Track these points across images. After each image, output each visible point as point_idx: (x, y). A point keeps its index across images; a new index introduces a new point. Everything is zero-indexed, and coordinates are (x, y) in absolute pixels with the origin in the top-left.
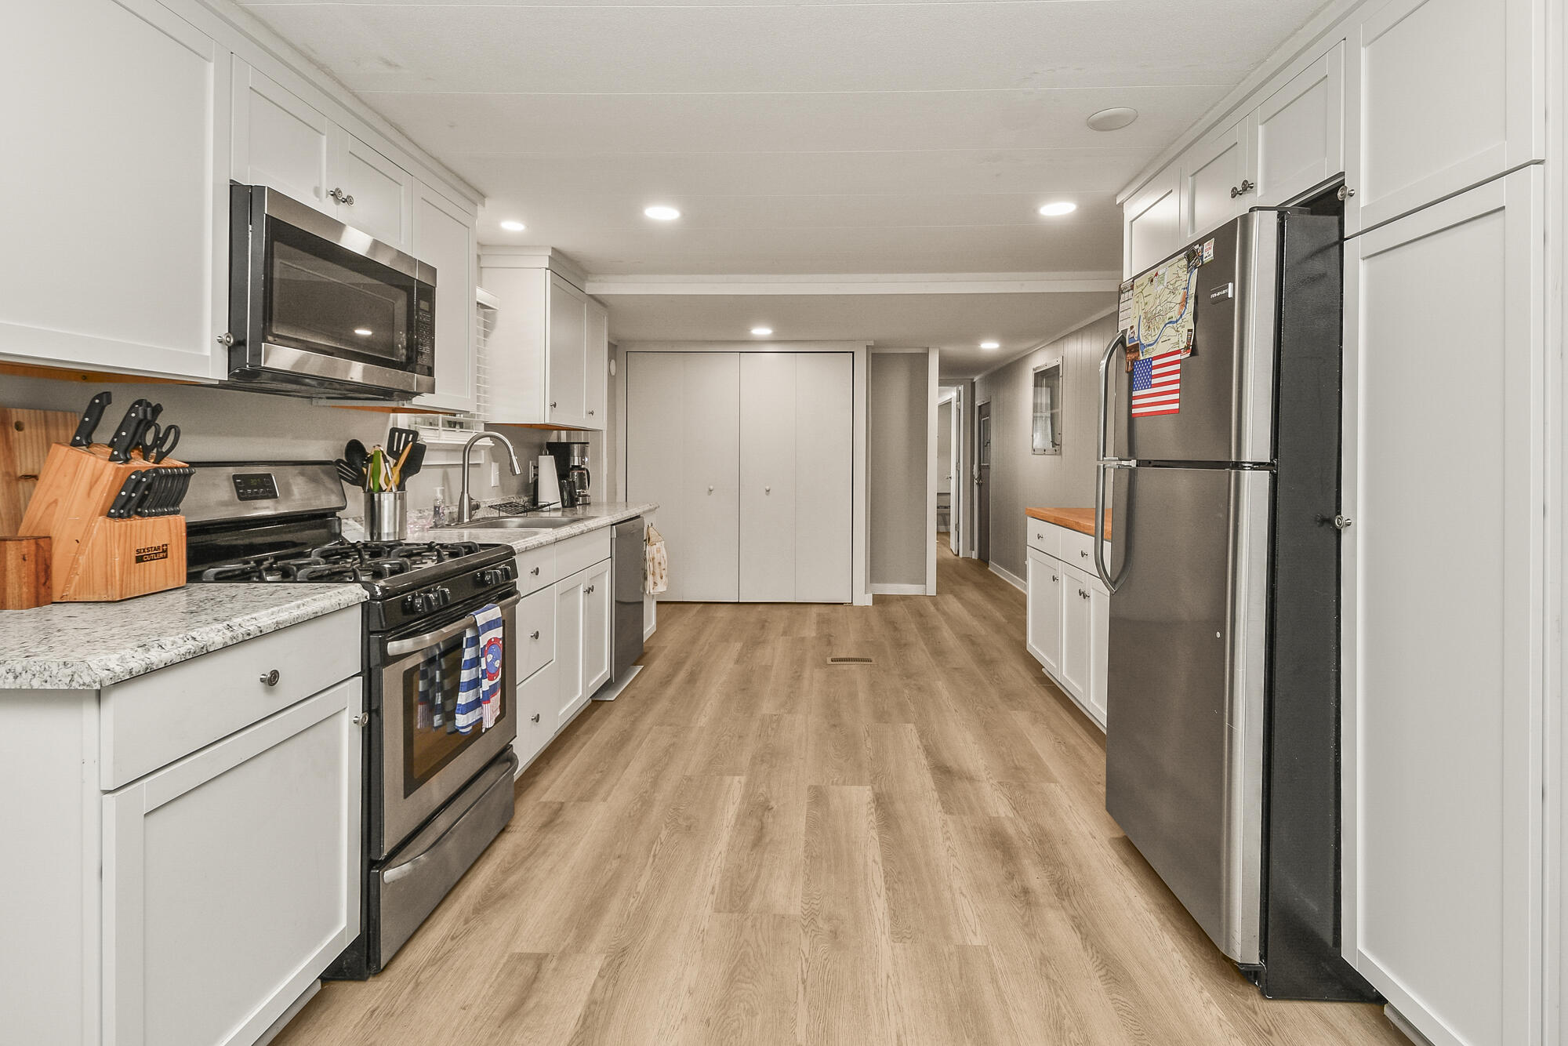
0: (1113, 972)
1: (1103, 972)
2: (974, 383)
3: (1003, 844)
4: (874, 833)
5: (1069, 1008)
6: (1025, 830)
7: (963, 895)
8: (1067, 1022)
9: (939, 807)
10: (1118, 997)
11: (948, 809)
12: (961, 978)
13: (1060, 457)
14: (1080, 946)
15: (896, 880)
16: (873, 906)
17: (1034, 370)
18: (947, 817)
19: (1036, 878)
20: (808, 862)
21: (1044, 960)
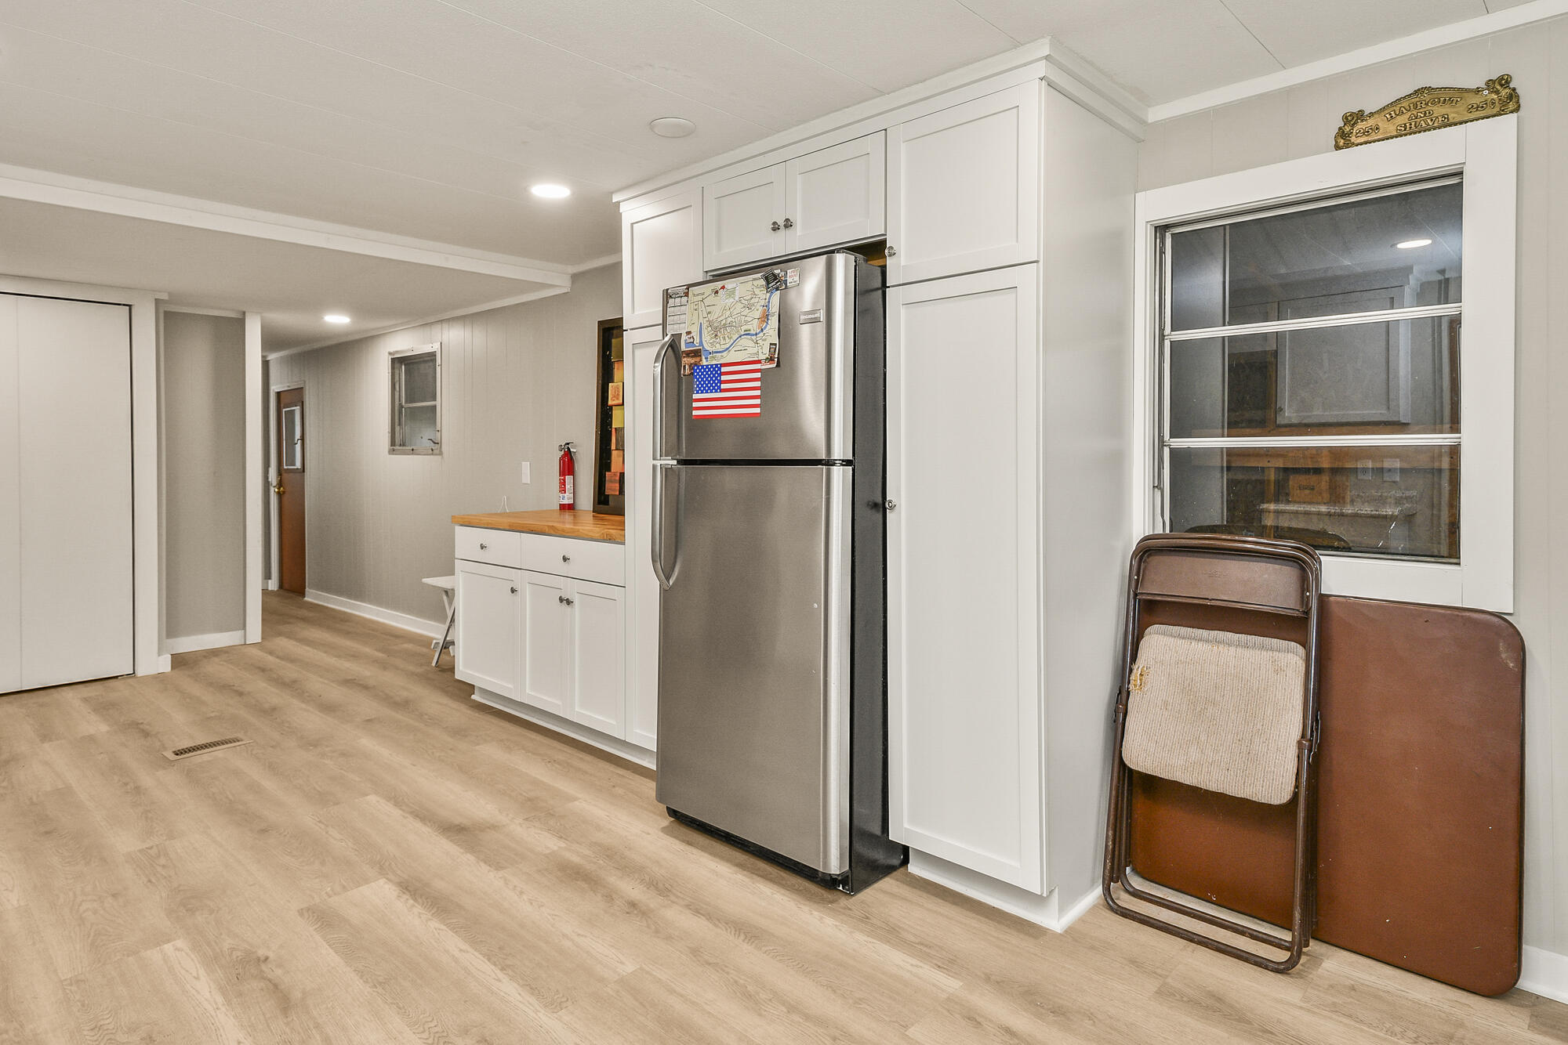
0: (750, 933)
1: (742, 937)
2: (268, 361)
3: (578, 873)
4: (435, 924)
5: (743, 977)
6: (587, 852)
7: (582, 936)
8: (750, 988)
9: (484, 868)
10: (767, 948)
11: (499, 867)
12: (644, 1006)
13: (440, 457)
14: (710, 925)
15: (505, 957)
16: (502, 994)
17: (390, 354)
18: (501, 873)
19: (632, 889)
20: (380, 990)
21: (695, 952)
